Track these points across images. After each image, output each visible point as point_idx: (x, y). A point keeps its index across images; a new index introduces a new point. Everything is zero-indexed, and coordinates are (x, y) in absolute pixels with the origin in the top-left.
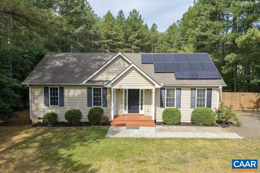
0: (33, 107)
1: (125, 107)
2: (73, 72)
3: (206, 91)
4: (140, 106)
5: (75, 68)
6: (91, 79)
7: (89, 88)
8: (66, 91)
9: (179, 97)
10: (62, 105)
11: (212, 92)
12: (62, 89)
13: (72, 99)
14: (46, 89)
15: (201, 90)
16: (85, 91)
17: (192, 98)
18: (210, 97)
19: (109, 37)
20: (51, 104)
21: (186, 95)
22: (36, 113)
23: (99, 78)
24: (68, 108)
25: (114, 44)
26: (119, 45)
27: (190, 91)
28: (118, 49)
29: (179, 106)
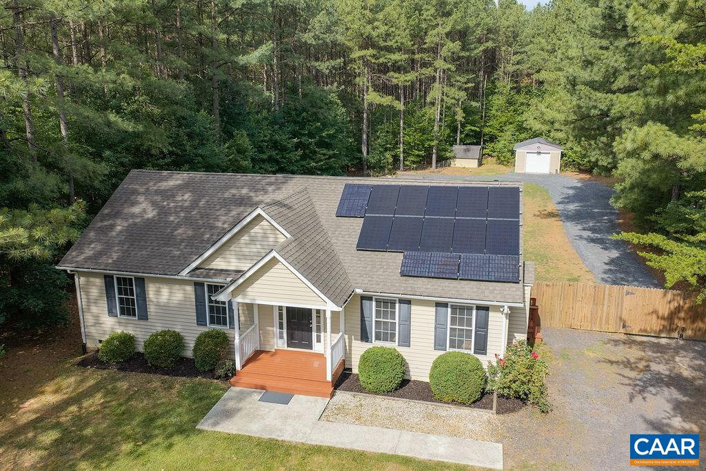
1: (281, 334)
2: (169, 240)
3: (474, 312)
4: (314, 335)
5: (179, 225)
6: (201, 264)
7: (199, 285)
8: (151, 290)
9: (407, 320)
10: (144, 316)
11: (490, 314)
12: (141, 282)
13: (165, 308)
16: (190, 289)
17: (439, 326)
18: (483, 326)
20: (122, 313)
22: (93, 330)
23: (219, 264)
24: (156, 325)
25: (381, 60)
26: (393, 65)
27: (434, 309)
28: (391, 73)
29: (406, 342)
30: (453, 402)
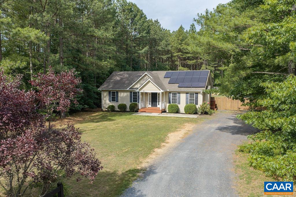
0: (103, 102)
1: (150, 103)
2: (124, 83)
3: (195, 94)
4: (158, 103)
5: (126, 81)
6: (132, 87)
7: (131, 92)
8: (119, 93)
9: (179, 98)
10: (117, 101)
11: (198, 95)
12: (117, 92)
13: (122, 98)
14: (110, 92)
15: (192, 94)
16: (129, 94)
17: (187, 98)
18: (197, 98)
19: (180, 50)
20: (112, 101)
21: (183, 97)
22: (104, 105)
23: (136, 87)
24: (120, 102)
27: (185, 94)
28: (187, 61)
29: (179, 103)
30: (189, 114)
